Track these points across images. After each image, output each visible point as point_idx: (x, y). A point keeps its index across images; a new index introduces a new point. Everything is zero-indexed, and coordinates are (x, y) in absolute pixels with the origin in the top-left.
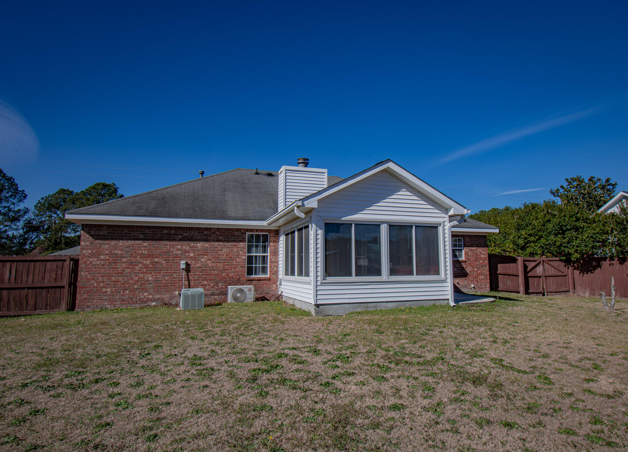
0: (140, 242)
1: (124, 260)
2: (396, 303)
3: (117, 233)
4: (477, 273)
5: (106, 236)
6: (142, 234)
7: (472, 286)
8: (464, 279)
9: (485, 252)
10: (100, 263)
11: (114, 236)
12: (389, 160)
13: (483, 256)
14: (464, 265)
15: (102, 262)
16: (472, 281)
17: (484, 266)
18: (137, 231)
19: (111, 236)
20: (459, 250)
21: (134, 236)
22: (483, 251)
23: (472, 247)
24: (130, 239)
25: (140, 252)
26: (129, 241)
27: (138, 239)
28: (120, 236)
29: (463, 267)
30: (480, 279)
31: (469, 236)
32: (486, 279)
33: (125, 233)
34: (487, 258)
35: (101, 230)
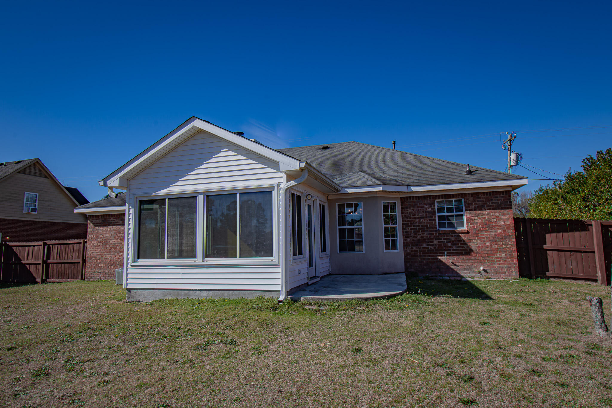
0: (120, 226)
1: (111, 241)
2: (211, 292)
3: (107, 221)
4: (493, 250)
5: (101, 223)
6: (121, 220)
7: (482, 268)
8: (465, 257)
9: (507, 217)
10: (98, 244)
11: (105, 223)
12: (193, 118)
13: (502, 223)
14: (465, 238)
15: (99, 244)
16: (481, 261)
17: (506, 238)
18: (118, 218)
19: (104, 223)
20: (456, 216)
21: (116, 222)
22: (503, 215)
23: (481, 210)
24: (114, 225)
25: (120, 235)
26: (114, 227)
27: (119, 225)
28: (108, 223)
29: (464, 241)
30: (497, 258)
31: (472, 194)
32: (511, 257)
33: (112, 221)
34: (512, 225)
35: (98, 219)
